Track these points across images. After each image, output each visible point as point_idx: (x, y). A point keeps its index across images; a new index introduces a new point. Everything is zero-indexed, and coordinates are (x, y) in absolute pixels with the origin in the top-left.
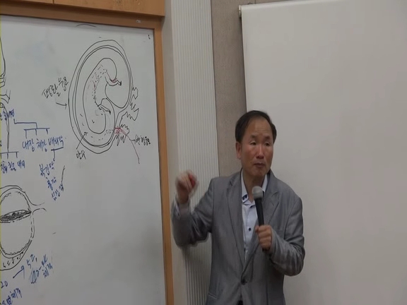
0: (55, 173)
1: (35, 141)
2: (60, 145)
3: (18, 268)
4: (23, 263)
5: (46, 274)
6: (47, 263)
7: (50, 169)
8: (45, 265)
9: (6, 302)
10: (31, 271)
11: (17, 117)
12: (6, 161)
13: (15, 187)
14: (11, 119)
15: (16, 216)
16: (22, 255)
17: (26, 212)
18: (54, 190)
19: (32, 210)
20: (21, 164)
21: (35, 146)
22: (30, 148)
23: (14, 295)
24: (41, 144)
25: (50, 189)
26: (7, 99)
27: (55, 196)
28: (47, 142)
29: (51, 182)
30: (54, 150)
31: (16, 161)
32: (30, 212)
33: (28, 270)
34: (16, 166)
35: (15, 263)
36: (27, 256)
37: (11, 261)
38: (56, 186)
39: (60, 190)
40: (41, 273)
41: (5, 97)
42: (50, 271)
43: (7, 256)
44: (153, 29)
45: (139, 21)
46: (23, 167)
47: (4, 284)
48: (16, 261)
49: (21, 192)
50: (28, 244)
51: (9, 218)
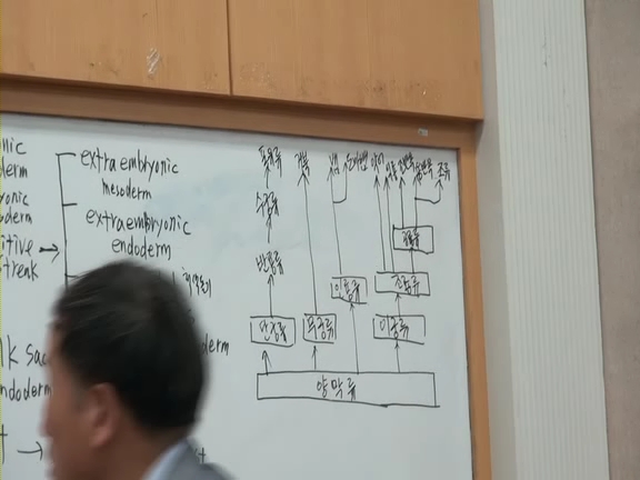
44: (457, 150)
45: (425, 132)
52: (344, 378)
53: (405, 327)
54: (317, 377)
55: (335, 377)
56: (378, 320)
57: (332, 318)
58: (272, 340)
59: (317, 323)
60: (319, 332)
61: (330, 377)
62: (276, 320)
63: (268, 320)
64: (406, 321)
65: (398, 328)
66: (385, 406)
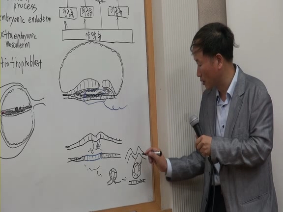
13: (17, 84)
15: (18, 111)
17: (27, 107)
19: (33, 103)
32: (31, 107)
35: (17, 153)
43: (10, 146)
48: (19, 150)
49: (23, 89)
50: (30, 135)
51: (13, 112)
52: (96, 32)
53: (121, 11)
54: (86, 31)
55: (93, 31)
56: (110, 8)
57: (92, 8)
58: (68, 17)
59: (86, 10)
60: (87, 13)
61: (91, 31)
62: (69, 9)
63: (66, 9)
64: (121, 9)
65: (118, 12)
66: (113, 43)
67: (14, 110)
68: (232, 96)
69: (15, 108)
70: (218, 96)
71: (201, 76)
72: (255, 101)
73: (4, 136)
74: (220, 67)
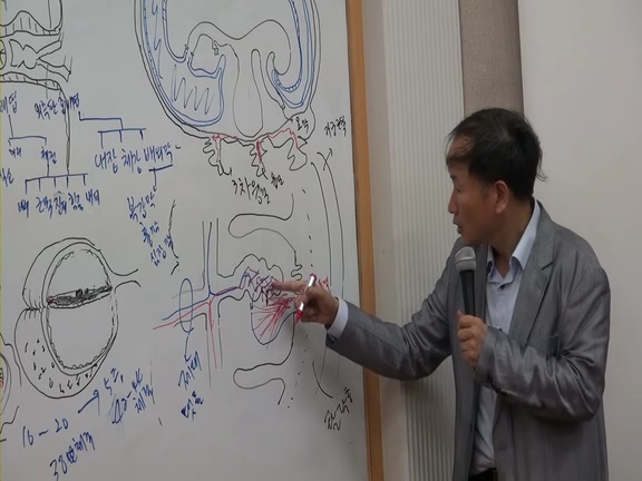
0: (157, 214)
1: (119, 154)
2: (166, 160)
3: (88, 394)
4: (98, 384)
5: (140, 406)
6: (143, 384)
7: (147, 206)
8: (139, 388)
9: (65, 458)
10: (111, 400)
11: (85, 107)
12: (65, 191)
13: (81, 240)
14: (73, 112)
15: (83, 297)
16: (95, 369)
17: (102, 290)
18: (155, 247)
19: (114, 281)
20: (93, 196)
21: (119, 162)
22: (110, 165)
23: (79, 445)
24: (130, 159)
25: (147, 244)
26: (66, 73)
27: (157, 257)
28: (141, 155)
29: (149, 232)
30: (154, 170)
31: (82, 192)
32: (110, 289)
33: (106, 400)
34: (83, 201)
35: (82, 386)
36: (104, 372)
37: (73, 380)
38: (158, 239)
39: (166, 247)
40: (131, 404)
41: (63, 71)
42: (147, 400)
43: (66, 370)
46: (95, 203)
47: (61, 425)
48: (84, 381)
49: (93, 250)
50: (107, 349)
51: (71, 300)
67: (74, 295)
68: (523, 266)
69: (77, 292)
70: (490, 263)
71: (456, 214)
72: (575, 285)
73: (54, 350)
74: (499, 210)
